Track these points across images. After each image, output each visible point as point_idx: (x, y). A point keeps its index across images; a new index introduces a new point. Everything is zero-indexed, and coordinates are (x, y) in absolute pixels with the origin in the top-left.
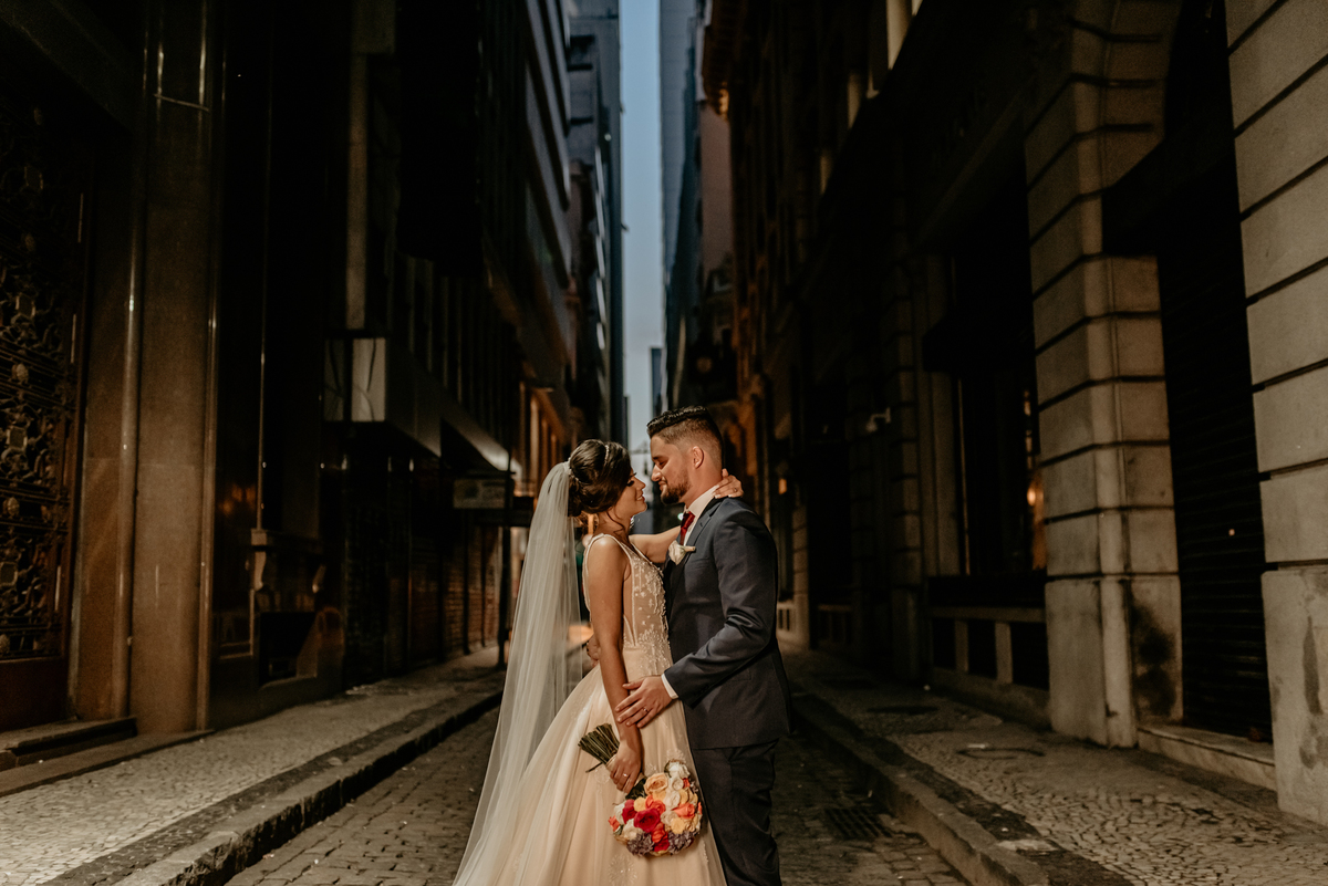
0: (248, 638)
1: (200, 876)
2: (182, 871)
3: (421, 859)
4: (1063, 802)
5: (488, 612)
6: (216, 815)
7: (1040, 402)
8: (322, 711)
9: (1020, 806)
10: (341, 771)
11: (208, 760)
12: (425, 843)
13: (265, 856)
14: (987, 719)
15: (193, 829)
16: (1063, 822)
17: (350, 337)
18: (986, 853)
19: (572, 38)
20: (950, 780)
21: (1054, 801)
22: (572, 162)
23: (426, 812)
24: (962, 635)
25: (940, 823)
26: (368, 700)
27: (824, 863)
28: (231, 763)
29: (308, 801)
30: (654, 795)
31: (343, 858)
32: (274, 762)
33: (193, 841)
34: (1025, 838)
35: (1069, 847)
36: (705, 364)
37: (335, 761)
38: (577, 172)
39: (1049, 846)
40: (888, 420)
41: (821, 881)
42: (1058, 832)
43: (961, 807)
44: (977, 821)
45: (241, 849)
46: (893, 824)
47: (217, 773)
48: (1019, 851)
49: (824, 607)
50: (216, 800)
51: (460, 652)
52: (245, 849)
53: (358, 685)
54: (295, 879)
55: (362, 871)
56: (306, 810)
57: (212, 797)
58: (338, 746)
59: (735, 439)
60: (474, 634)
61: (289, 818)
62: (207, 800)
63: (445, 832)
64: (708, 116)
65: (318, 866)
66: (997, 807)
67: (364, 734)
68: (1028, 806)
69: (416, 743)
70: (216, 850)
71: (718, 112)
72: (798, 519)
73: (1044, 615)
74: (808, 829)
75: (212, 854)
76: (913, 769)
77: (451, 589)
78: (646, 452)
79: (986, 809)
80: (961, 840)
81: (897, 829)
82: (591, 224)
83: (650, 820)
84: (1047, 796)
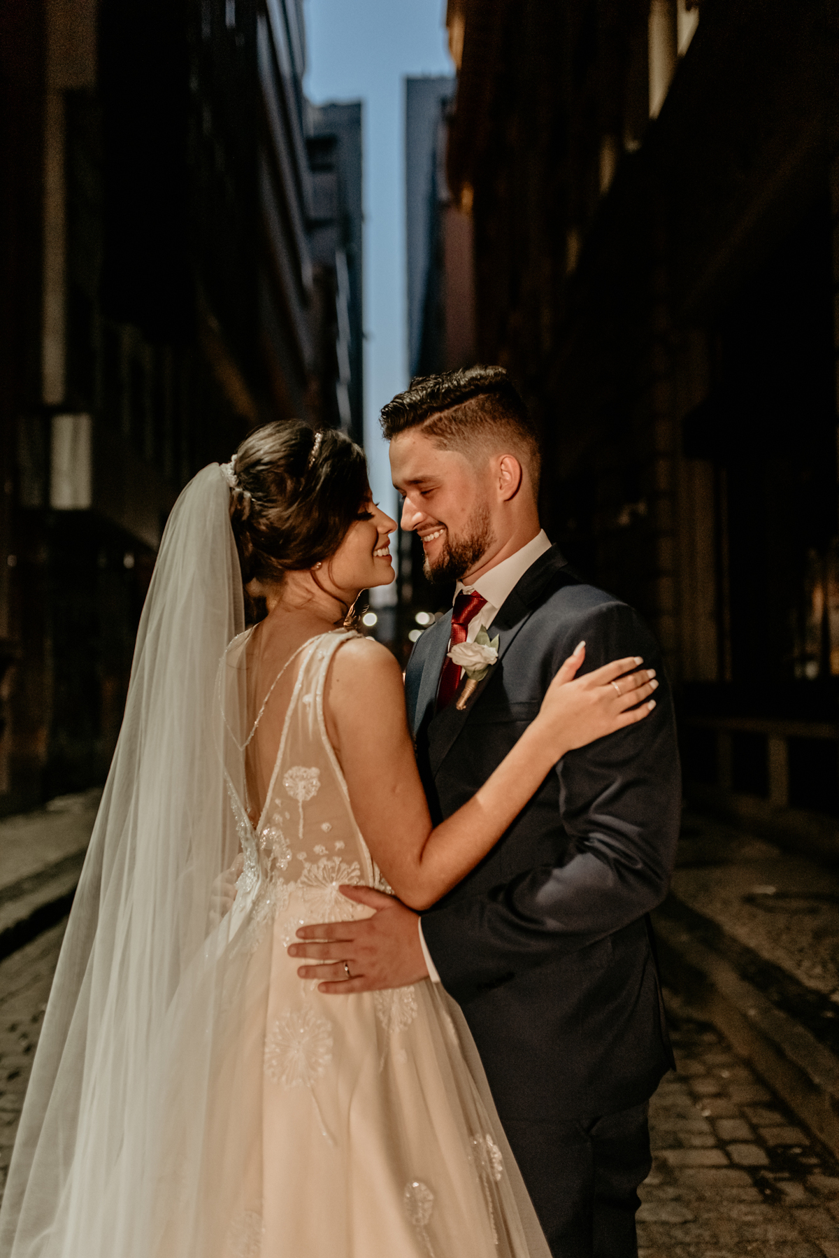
17: (47, 415)
19: (314, 138)
24: (725, 748)
40: (642, 512)
43: (775, 996)
53: (64, 796)
64: (449, 216)
71: (460, 211)
76: (695, 926)
80: (789, 1060)
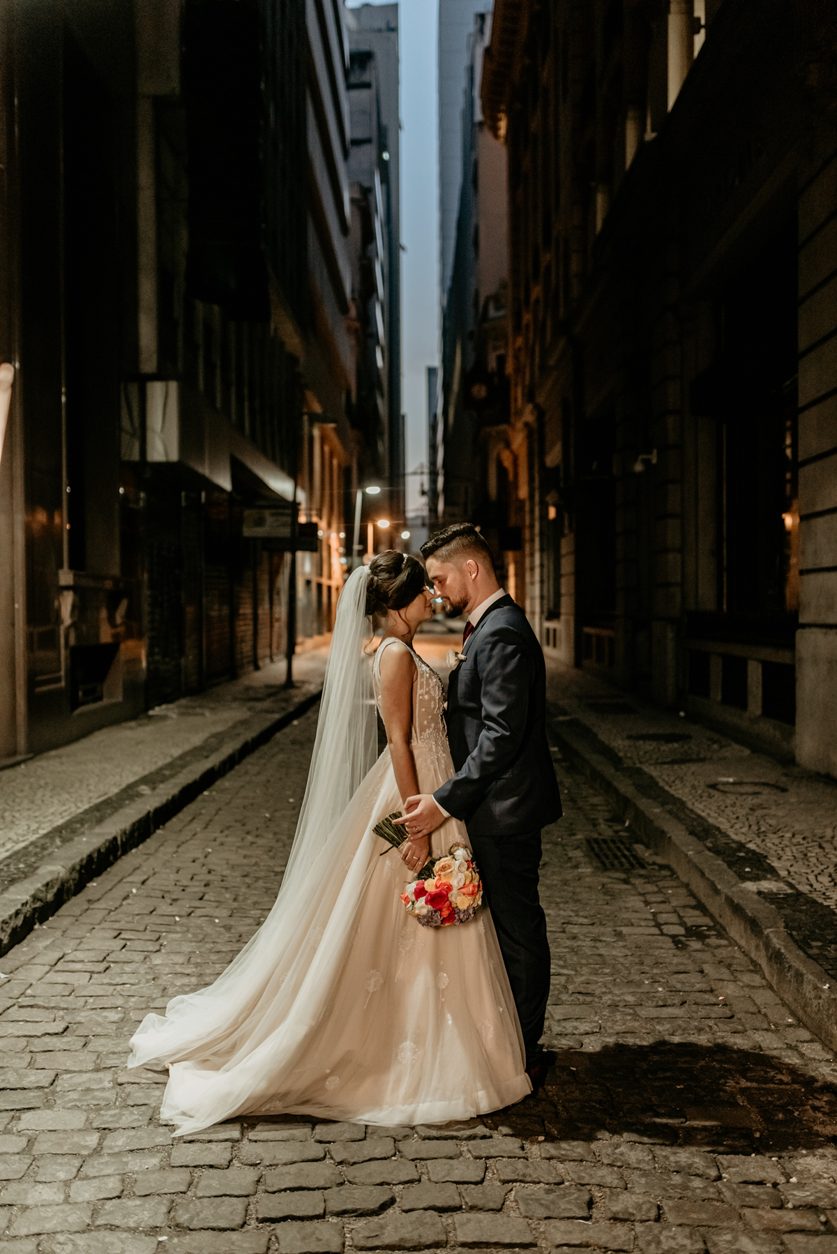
0: (60, 670)
1: (35, 909)
2: (19, 907)
3: (226, 888)
4: (802, 842)
5: (276, 629)
6: (44, 848)
7: (800, 459)
8: (129, 733)
9: (762, 845)
10: (151, 801)
11: (31, 788)
12: (228, 872)
13: (89, 885)
14: (737, 750)
15: (25, 862)
16: (800, 863)
17: (143, 380)
18: (730, 894)
19: (352, 56)
20: (699, 816)
21: (794, 841)
22: (351, 185)
23: (229, 839)
24: (716, 668)
25: (690, 861)
26: (169, 722)
27: (584, 896)
28: (51, 790)
29: (124, 832)
30: (443, 878)
31: (157, 887)
32: (90, 791)
33: (25, 875)
34: (765, 878)
35: (804, 888)
36: (480, 391)
37: (144, 789)
38: (357, 196)
39: (786, 888)
40: (654, 461)
41: (582, 914)
42: (796, 873)
43: (709, 845)
44: (723, 860)
45: (68, 881)
46: (647, 854)
47: (40, 802)
48: (760, 893)
49: (587, 630)
50: (42, 832)
51: (251, 668)
52: (71, 882)
53: (159, 705)
54: (116, 908)
55: (175, 900)
56: (122, 840)
57: (38, 828)
58: (146, 773)
59: (507, 463)
60: (263, 651)
61: (108, 849)
62: (35, 831)
63: (246, 861)
64: (486, 138)
65: (135, 895)
66: (741, 846)
67: (169, 760)
68: (769, 845)
69: (216, 768)
70: (47, 885)
71: (496, 136)
72: (566, 545)
73: (794, 656)
74: (570, 859)
75: (44, 889)
76: (668, 804)
77: (241, 611)
78: (422, 473)
79: (732, 847)
80: (708, 879)
81: (651, 860)
82: (371, 247)
83: (439, 899)
84: (789, 835)
